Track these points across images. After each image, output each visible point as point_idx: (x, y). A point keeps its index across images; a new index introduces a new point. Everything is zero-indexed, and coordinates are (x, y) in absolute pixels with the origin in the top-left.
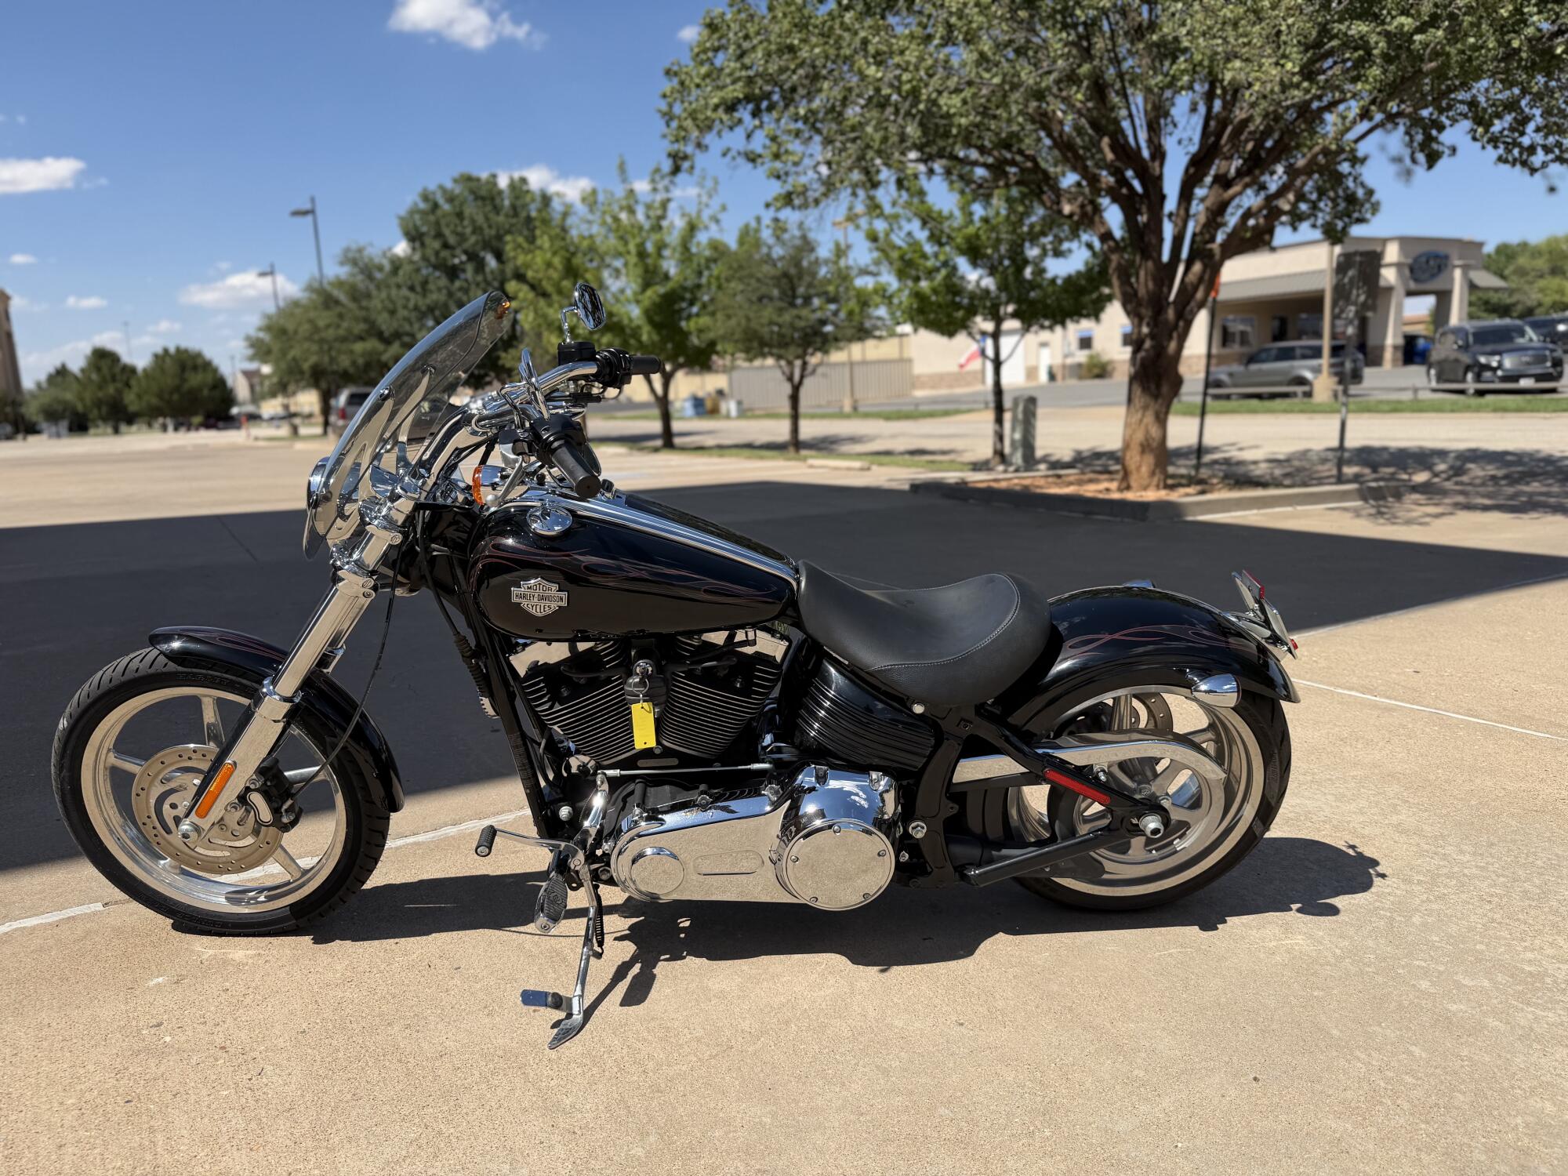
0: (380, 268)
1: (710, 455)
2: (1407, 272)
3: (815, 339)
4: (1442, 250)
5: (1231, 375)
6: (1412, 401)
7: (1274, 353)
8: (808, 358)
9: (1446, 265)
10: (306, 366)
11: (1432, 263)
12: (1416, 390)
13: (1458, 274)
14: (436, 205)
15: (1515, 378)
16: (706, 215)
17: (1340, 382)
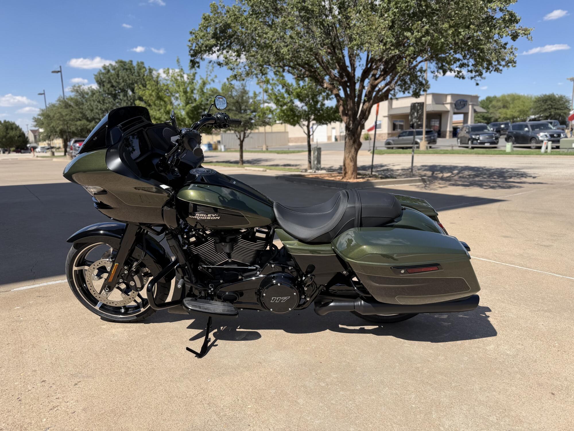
0: (87, 94)
1: (211, 165)
2: (454, 106)
3: (248, 125)
4: (465, 99)
5: (393, 140)
6: (451, 150)
7: (408, 133)
8: (246, 131)
9: (466, 104)
10: (58, 130)
11: (462, 103)
12: (452, 147)
13: (470, 107)
14: (109, 71)
15: (483, 143)
16: (209, 79)
17: (429, 143)
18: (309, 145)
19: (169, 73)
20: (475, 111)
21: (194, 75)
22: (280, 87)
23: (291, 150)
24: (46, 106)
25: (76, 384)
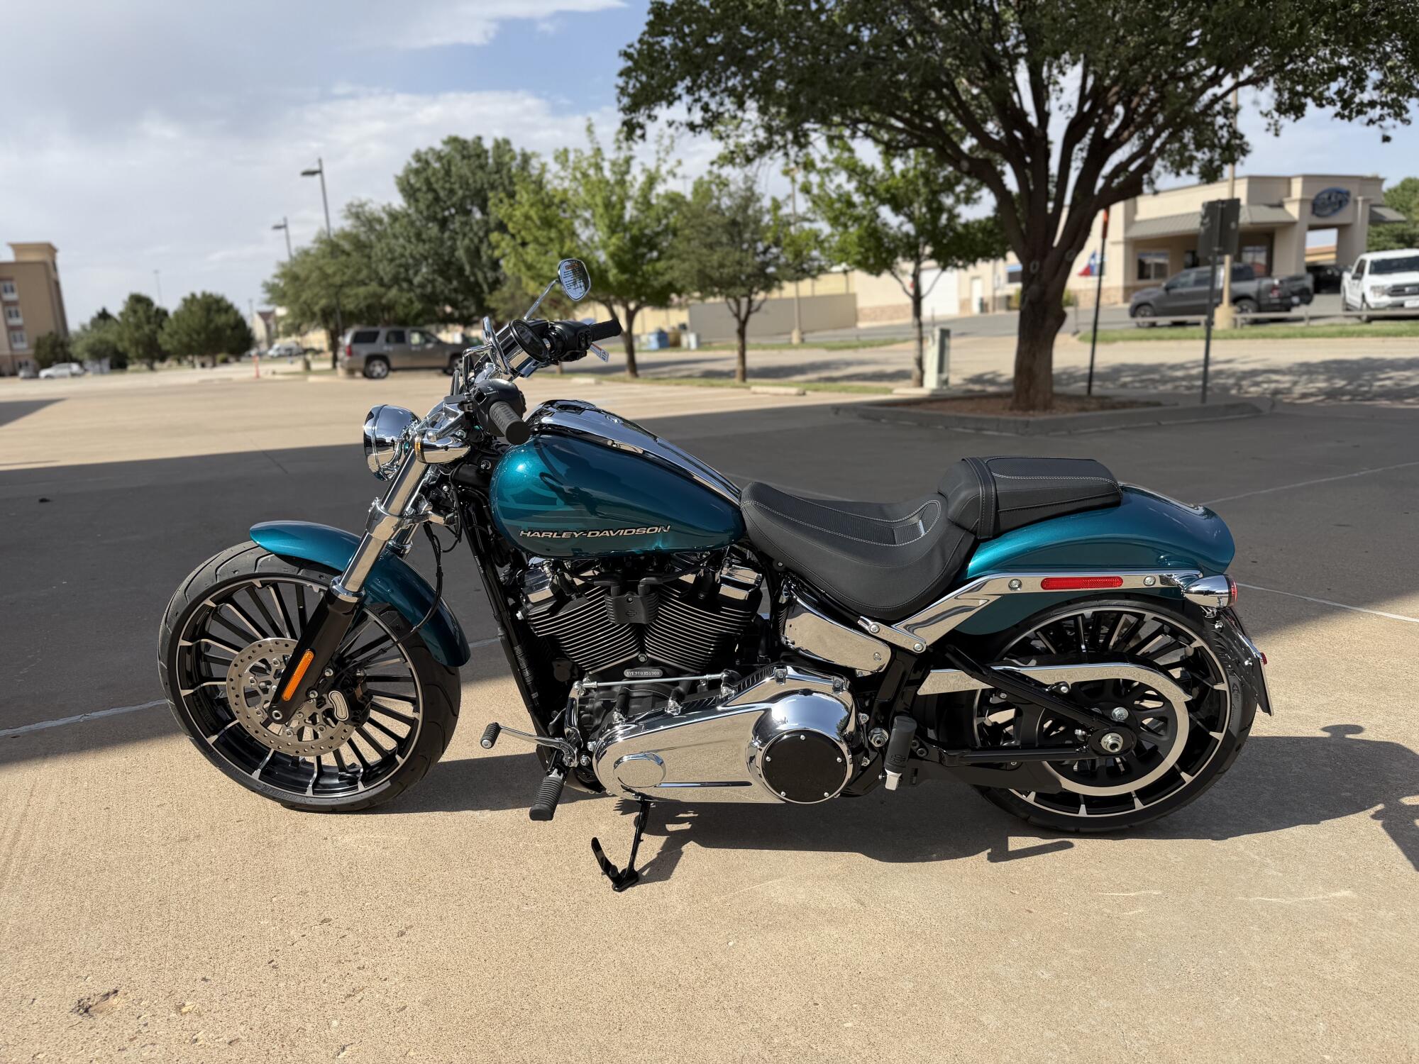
0: (380, 221)
2: (1308, 208)
3: (760, 279)
4: (1344, 187)
6: (1304, 327)
8: (753, 297)
9: (1347, 201)
10: (316, 309)
11: (1333, 199)
13: (1360, 207)
14: (427, 163)
16: (664, 169)
18: (919, 325)
19: (567, 160)
20: (1375, 220)
21: (628, 161)
23: (863, 339)
24: (291, 256)
25: (402, 934)
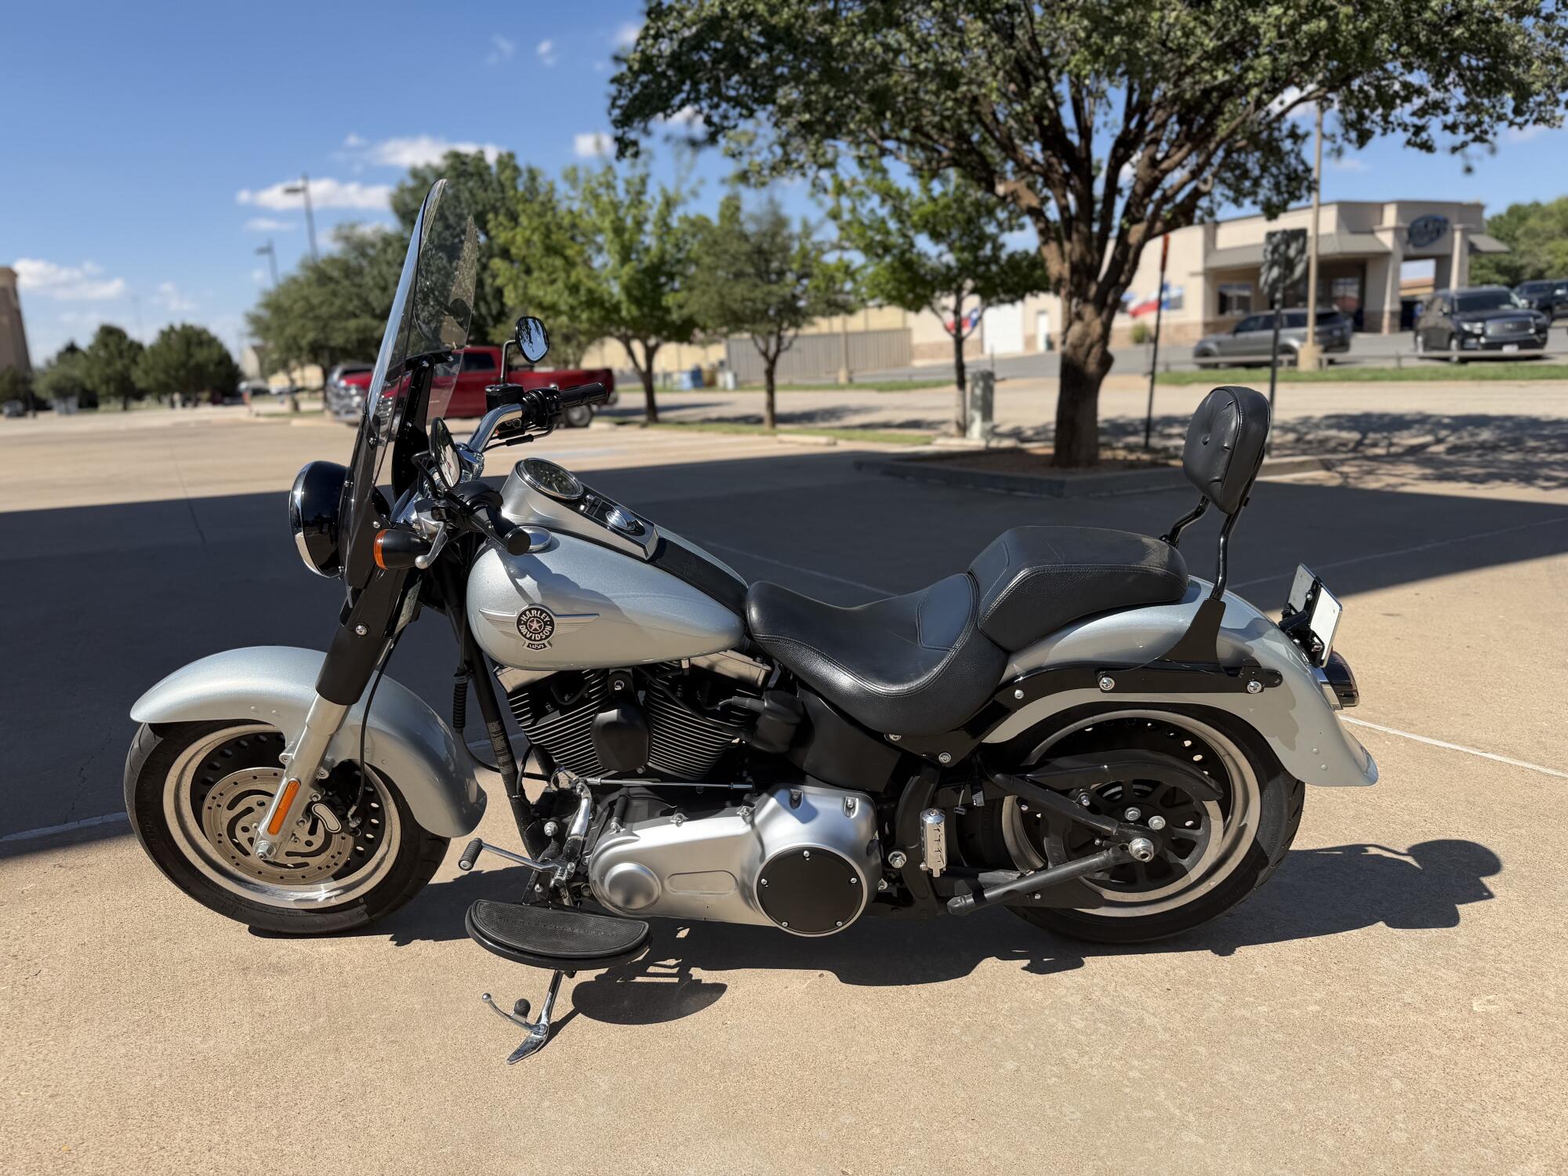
0: (373, 245)
1: (690, 430)
4: (1441, 214)
5: (1219, 344)
6: (1394, 369)
7: (1261, 321)
8: (783, 333)
9: (1445, 229)
10: (304, 343)
11: (1430, 227)
12: (1399, 358)
13: (1458, 236)
14: (424, 180)
15: (1496, 345)
17: (1326, 351)
18: (960, 367)
19: (576, 179)
20: (1473, 249)
22: (875, 200)
23: (917, 379)
24: (277, 284)
